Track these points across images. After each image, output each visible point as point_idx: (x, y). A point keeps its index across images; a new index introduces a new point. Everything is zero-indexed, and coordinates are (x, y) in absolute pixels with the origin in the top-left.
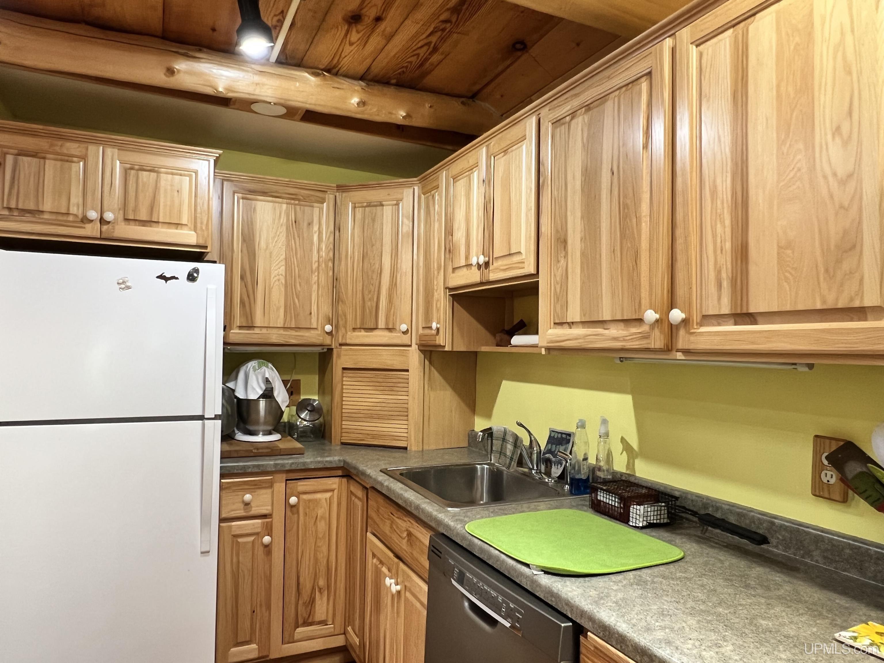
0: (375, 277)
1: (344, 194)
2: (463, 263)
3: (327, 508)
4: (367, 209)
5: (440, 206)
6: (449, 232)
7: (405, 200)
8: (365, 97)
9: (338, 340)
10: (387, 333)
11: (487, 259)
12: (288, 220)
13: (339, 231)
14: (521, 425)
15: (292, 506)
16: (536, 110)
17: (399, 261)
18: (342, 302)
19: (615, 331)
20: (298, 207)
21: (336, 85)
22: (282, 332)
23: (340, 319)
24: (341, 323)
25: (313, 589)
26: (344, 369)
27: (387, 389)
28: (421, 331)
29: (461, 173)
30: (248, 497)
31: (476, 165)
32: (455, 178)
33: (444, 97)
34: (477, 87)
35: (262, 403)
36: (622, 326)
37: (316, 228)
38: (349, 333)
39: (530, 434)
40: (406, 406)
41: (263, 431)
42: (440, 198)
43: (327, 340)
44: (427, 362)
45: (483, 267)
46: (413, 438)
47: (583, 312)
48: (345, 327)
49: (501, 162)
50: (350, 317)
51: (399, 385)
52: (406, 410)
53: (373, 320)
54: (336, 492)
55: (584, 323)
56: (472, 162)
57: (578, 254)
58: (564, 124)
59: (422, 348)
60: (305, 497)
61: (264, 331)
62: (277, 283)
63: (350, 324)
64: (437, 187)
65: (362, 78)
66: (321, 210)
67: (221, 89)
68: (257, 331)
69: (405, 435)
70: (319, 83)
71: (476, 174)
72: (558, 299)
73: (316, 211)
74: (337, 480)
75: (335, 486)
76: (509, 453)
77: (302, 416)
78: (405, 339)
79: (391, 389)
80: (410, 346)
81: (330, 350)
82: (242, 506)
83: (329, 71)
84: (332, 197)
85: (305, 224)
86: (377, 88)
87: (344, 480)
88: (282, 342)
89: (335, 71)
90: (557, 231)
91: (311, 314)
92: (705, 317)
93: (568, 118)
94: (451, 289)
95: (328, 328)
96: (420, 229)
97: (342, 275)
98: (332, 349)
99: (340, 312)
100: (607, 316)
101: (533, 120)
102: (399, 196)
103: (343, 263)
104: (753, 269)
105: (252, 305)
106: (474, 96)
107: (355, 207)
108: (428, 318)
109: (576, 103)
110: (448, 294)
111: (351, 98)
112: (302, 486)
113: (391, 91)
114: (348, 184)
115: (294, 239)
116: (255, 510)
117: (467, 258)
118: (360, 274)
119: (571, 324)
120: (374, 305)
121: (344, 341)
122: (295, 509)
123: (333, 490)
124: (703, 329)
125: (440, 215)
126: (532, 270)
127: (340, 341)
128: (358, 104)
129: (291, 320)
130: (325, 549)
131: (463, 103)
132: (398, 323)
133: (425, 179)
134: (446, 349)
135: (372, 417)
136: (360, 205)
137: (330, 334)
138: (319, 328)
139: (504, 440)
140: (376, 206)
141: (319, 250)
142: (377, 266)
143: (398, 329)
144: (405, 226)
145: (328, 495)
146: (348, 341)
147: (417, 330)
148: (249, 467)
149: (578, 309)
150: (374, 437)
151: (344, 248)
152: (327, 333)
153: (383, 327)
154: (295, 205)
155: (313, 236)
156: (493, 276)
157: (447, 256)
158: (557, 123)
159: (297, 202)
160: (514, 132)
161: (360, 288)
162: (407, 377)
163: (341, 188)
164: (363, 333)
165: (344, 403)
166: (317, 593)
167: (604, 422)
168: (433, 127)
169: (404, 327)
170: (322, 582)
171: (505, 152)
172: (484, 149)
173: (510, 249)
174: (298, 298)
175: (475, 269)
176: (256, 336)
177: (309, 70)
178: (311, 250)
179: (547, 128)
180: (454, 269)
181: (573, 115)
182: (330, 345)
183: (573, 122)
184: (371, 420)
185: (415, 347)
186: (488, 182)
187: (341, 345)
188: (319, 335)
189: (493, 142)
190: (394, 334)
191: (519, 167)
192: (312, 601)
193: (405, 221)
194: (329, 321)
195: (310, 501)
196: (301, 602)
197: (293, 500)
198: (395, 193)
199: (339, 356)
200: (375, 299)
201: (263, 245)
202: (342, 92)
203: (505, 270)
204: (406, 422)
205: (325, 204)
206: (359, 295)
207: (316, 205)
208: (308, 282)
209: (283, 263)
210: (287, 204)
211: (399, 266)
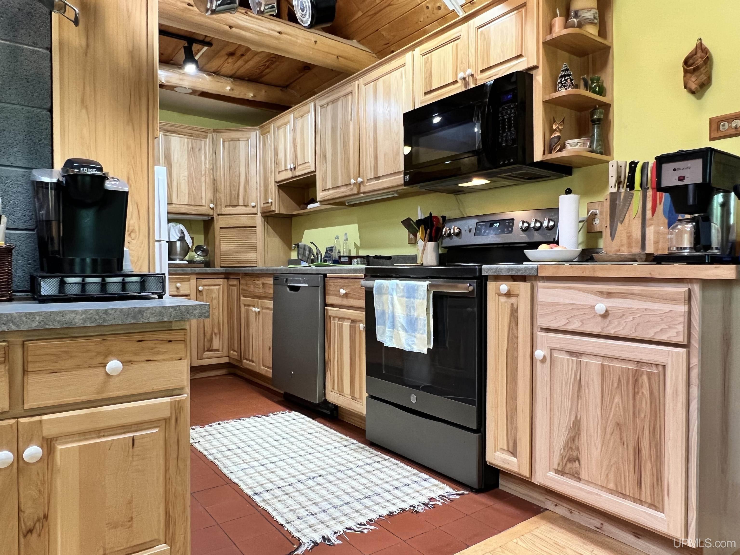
0: (236, 178)
1: (218, 134)
2: (283, 169)
3: (217, 294)
4: (231, 142)
5: (271, 141)
6: (276, 153)
7: (251, 138)
8: (233, 87)
9: (217, 212)
10: (244, 208)
11: (294, 166)
12: (188, 147)
13: (216, 154)
14: (312, 243)
15: (200, 291)
16: (314, 100)
17: (250, 170)
18: (219, 192)
19: (343, 189)
20: (193, 141)
21: (219, 81)
22: (187, 207)
23: (218, 201)
24: (218, 203)
25: (212, 334)
26: (221, 228)
27: (244, 237)
28: (262, 206)
29: (282, 125)
30: (178, 285)
31: (289, 122)
32: (279, 128)
33: (272, 87)
34: (287, 83)
35: (178, 244)
36: (345, 187)
37: (203, 152)
38: (223, 208)
39: (316, 247)
40: (255, 245)
41: (179, 259)
42: (270, 137)
43: (211, 212)
44: (266, 223)
45: (293, 170)
46: (259, 261)
47: (332, 184)
48: (221, 205)
49: (299, 122)
50: (223, 201)
51: (251, 235)
52: (255, 248)
53: (237, 201)
54: (221, 286)
55: (333, 188)
56: (286, 120)
57: (330, 161)
58: (324, 107)
59: (263, 215)
60: (206, 287)
61: (178, 206)
62: (184, 181)
63: (224, 203)
64: (269, 132)
65: (231, 77)
66: (205, 142)
67: (163, 82)
68: (174, 205)
69: (256, 260)
70: (212, 79)
71: (288, 126)
72: (323, 180)
73: (203, 142)
74: (222, 280)
75: (221, 283)
76: (307, 255)
77: (198, 253)
78: (254, 210)
79: (247, 237)
80: (256, 214)
81: (213, 218)
82: (175, 289)
83: (214, 73)
84: (211, 135)
85: (197, 150)
86: (239, 82)
87: (226, 280)
88: (188, 213)
89: (218, 73)
90: (323, 152)
91: (202, 198)
92: (368, 180)
93: (326, 105)
94: (277, 182)
95: (212, 206)
96: (260, 153)
97: (218, 178)
98: (214, 217)
99: (218, 197)
100: (340, 184)
101: (313, 104)
102: (248, 136)
103: (218, 171)
104: (379, 162)
105: (171, 192)
106: (287, 86)
107: (224, 141)
108: (266, 198)
109: (329, 99)
110: (276, 185)
111: (226, 87)
112: (204, 282)
113: (245, 83)
114: (219, 129)
115: (192, 157)
116: (182, 292)
117: (285, 166)
118: (228, 177)
119: (328, 190)
120: (237, 193)
121: (220, 213)
122: (201, 293)
123: (220, 285)
124: (367, 184)
125: (271, 146)
126: (314, 169)
127: (218, 213)
128: (230, 90)
129: (192, 201)
130: (217, 314)
131: (281, 90)
132: (250, 203)
133: (262, 127)
134: (276, 212)
135: (238, 253)
136: (227, 140)
137: (212, 209)
138: (207, 206)
139: (304, 249)
140: (236, 141)
141: (205, 164)
142: (238, 173)
143: (250, 205)
144: (252, 152)
145: (217, 287)
146: (223, 213)
147: (260, 206)
148: (178, 270)
149: (331, 183)
150: (239, 262)
151: (219, 163)
152: (211, 208)
153: (242, 204)
154: (191, 139)
155: (202, 156)
156: (298, 174)
157: (275, 166)
158: (322, 106)
159: (192, 138)
160: (305, 108)
161: (228, 184)
162: (255, 231)
163: (216, 131)
164: (231, 208)
165: (221, 246)
166: (214, 336)
167: (346, 234)
168: (267, 101)
169: (253, 204)
170: (216, 330)
171: (302, 117)
172: (292, 115)
173: (304, 160)
174: (195, 189)
175: (289, 171)
176: (173, 209)
177: (206, 73)
178: (201, 164)
179: (318, 108)
180: (279, 172)
181: (328, 104)
182: (212, 215)
183: (328, 107)
184: (238, 254)
185: (259, 214)
186: (294, 130)
187: (219, 215)
188: (206, 209)
189: (296, 112)
190: (247, 208)
191: (308, 124)
192: (211, 340)
193: (252, 149)
194: (212, 202)
195: (208, 290)
196: (206, 340)
197: (200, 288)
198: (246, 134)
199: (217, 221)
200: (237, 191)
201: (175, 160)
202: (222, 84)
203: (302, 170)
204: (256, 254)
205: (207, 139)
206: (228, 188)
207: (202, 139)
208: (200, 180)
209: (186, 170)
210: (188, 138)
211: (249, 173)
